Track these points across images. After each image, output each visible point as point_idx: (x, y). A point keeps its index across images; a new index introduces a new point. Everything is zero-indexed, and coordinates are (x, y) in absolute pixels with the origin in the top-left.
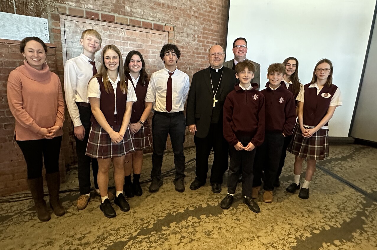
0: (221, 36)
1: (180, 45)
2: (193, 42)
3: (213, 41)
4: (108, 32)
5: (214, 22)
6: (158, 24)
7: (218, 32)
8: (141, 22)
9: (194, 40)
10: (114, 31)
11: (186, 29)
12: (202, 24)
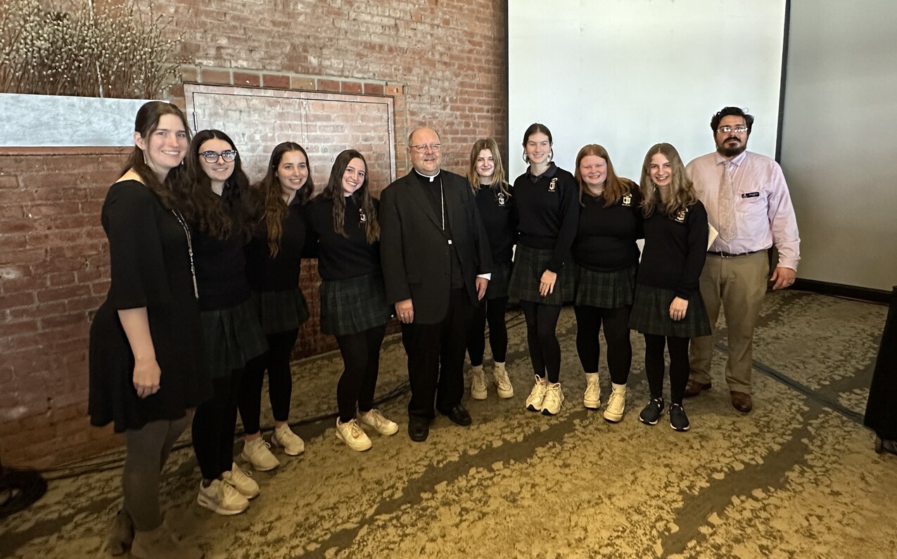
0: (496, 95)
1: (417, 119)
2: (442, 112)
3: (480, 106)
4: (278, 108)
5: (480, 69)
6: (372, 84)
7: (490, 87)
8: (340, 84)
9: (444, 108)
10: (288, 104)
11: (427, 88)
12: (457, 75)
